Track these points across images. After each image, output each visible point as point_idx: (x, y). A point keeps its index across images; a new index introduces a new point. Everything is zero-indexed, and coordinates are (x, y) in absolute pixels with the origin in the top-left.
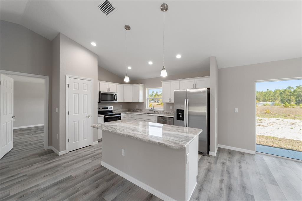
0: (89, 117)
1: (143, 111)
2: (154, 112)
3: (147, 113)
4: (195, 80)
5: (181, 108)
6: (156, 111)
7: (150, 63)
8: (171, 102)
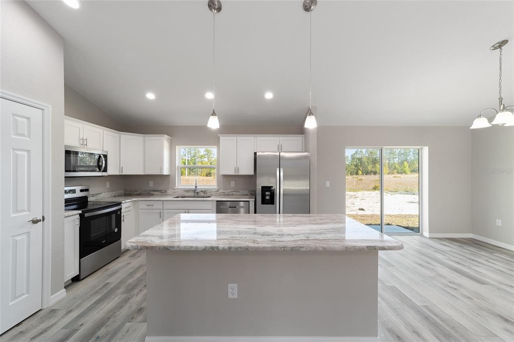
0: (35, 222)
3: (182, 197)
4: (281, 138)
5: (270, 183)
6: (202, 191)
7: (210, 96)
8: (238, 174)
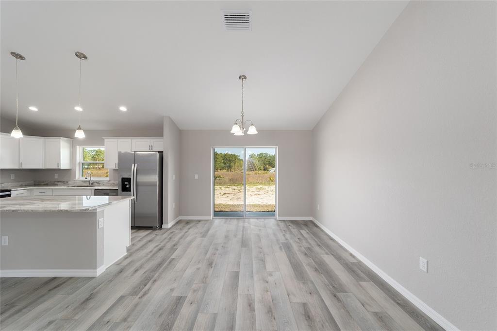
1: (70, 182)
2: (92, 184)
5: (127, 175)
6: (97, 182)
7: (78, 109)
